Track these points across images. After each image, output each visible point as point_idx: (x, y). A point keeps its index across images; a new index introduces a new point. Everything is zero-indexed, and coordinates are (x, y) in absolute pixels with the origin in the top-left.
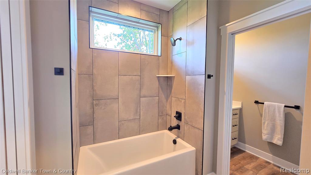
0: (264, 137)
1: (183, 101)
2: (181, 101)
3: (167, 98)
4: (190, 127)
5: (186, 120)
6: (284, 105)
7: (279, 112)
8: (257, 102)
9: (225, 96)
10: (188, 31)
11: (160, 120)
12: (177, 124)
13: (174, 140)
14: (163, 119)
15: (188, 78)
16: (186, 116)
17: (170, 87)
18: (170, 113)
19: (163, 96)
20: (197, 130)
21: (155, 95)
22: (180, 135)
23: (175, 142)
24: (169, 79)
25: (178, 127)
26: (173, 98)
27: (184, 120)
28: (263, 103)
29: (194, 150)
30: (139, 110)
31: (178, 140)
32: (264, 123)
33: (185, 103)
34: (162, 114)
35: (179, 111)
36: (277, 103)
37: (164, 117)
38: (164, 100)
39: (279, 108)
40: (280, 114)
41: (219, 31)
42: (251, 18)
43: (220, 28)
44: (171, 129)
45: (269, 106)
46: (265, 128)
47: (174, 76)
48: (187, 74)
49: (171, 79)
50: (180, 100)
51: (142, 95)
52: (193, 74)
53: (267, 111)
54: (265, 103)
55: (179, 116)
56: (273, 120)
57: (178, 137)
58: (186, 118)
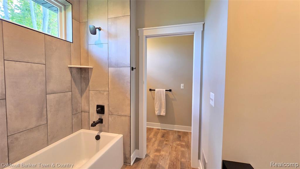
0: (157, 113)
1: (106, 93)
2: (103, 94)
3: (82, 92)
4: (116, 117)
5: (110, 111)
6: (165, 90)
7: (163, 94)
8: (150, 90)
9: (144, 85)
10: (110, 23)
11: (74, 120)
12: (99, 118)
13: (96, 136)
14: (77, 117)
15: (111, 69)
16: (110, 107)
17: (86, 80)
18: (87, 108)
19: (77, 91)
20: (123, 118)
21: (67, 90)
22: (103, 128)
23: (98, 138)
24: (83, 71)
25: (101, 121)
26: (91, 92)
27: (108, 111)
28: (155, 90)
29: (122, 137)
30: (45, 112)
31: (102, 134)
32: (156, 103)
33: (108, 94)
34: (77, 112)
35: (101, 104)
36: (162, 89)
37: (79, 115)
38: (78, 95)
39: (163, 92)
40: (164, 96)
41: (137, 32)
42: (157, 29)
43: (138, 29)
44: (94, 125)
45: (158, 92)
46: (157, 107)
47: (92, 67)
48: (109, 66)
49: (87, 71)
50: (102, 92)
51: (48, 90)
52: (117, 66)
53: (157, 94)
54: (156, 89)
55: (101, 109)
56: (161, 100)
57: (101, 131)
58: (110, 109)
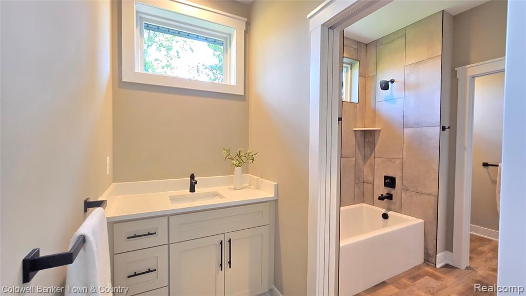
1: (398, 162)
2: (394, 162)
3: (365, 159)
4: (414, 195)
5: (405, 186)
8: (485, 165)
9: (466, 153)
10: (407, 72)
11: (356, 190)
12: (388, 192)
13: (383, 214)
14: (359, 188)
15: (407, 131)
16: (403, 180)
17: (372, 145)
18: (370, 179)
19: (360, 157)
20: (426, 197)
21: (352, 156)
22: (393, 207)
23: (385, 216)
24: (368, 134)
25: (390, 197)
26: (376, 159)
27: (401, 185)
28: (497, 166)
29: (422, 223)
31: (390, 213)
33: (402, 163)
34: (359, 181)
35: (390, 174)
37: (361, 185)
38: (361, 163)
41: (454, 74)
43: (456, 69)
44: (381, 198)
47: (380, 129)
48: (405, 126)
49: (373, 134)
50: (392, 160)
52: (417, 125)
54: (499, 164)
55: (390, 182)
57: (389, 210)
58: (405, 182)
